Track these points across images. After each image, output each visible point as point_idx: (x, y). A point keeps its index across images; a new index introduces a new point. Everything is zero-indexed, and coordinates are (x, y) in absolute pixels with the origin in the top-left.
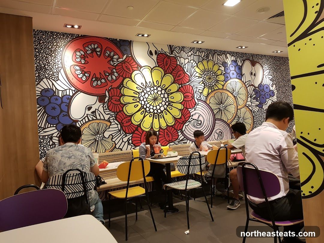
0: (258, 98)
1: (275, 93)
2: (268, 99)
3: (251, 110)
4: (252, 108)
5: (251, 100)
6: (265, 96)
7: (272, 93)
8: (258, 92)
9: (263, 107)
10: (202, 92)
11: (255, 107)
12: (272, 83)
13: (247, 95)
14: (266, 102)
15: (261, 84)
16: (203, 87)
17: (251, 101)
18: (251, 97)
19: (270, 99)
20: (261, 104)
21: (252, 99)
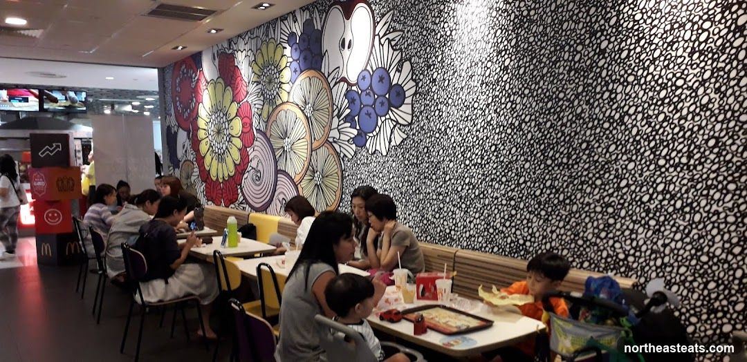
0: (356, 118)
1: (407, 94)
2: (383, 119)
3: (338, 153)
4: (340, 146)
5: (338, 126)
6: (374, 108)
7: (398, 94)
8: (357, 97)
9: (368, 145)
10: (261, 114)
11: (347, 143)
12: (399, 58)
13: (330, 111)
14: (377, 129)
15: (366, 69)
16: (262, 103)
17: (339, 128)
18: (339, 116)
19: (387, 117)
20: (363, 135)
21: (342, 122)
